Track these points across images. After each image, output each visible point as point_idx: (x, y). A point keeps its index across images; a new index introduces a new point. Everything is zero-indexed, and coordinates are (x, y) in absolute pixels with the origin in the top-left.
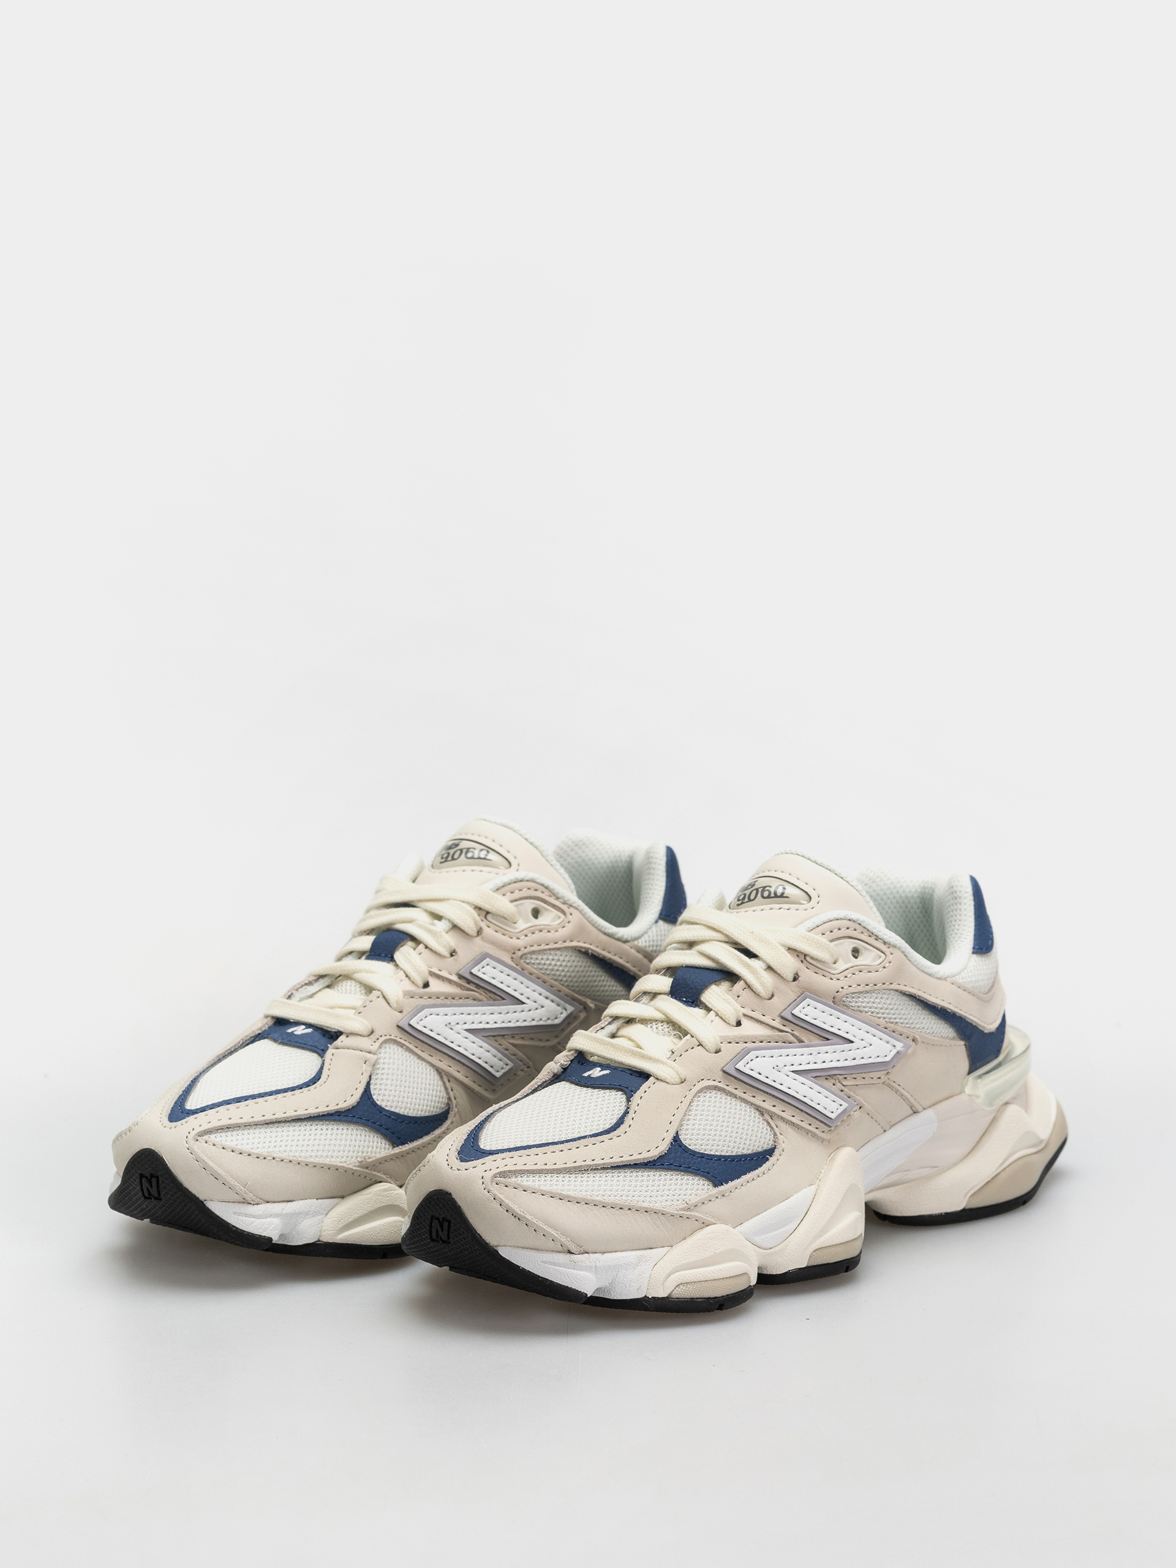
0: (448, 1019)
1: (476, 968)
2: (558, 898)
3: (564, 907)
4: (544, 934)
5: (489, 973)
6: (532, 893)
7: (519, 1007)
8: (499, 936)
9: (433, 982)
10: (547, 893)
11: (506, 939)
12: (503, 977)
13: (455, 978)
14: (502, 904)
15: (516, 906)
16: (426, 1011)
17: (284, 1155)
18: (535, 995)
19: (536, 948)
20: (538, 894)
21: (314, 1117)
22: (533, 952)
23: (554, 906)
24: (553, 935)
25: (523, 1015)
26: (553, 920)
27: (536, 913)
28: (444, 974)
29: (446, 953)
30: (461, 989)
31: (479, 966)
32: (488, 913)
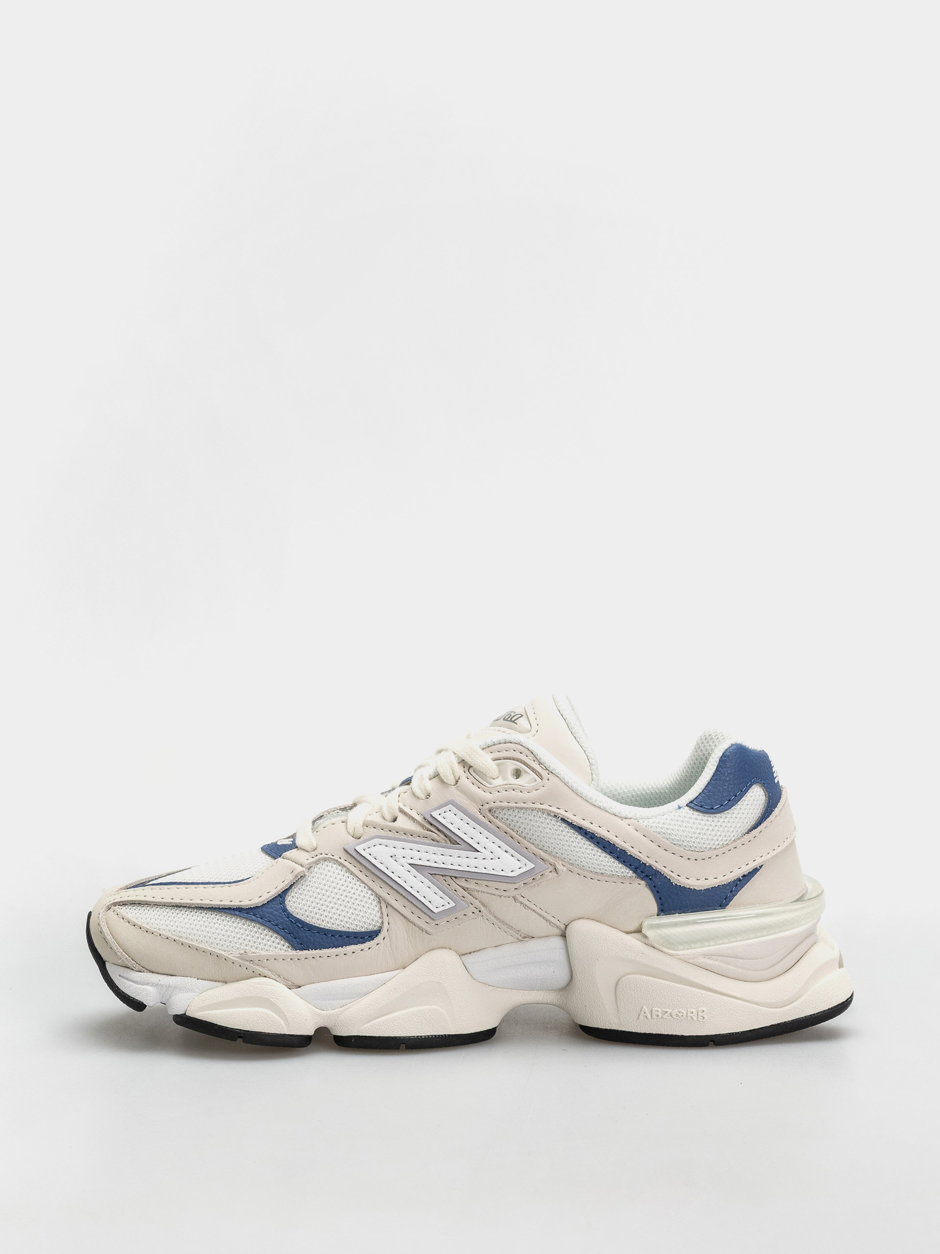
0: (394, 852)
1: (438, 812)
2: (540, 764)
3: (544, 773)
4: (517, 794)
5: (452, 820)
6: (517, 755)
7: (472, 854)
8: (474, 789)
9: (401, 818)
10: (531, 757)
11: (480, 792)
12: (462, 825)
13: (419, 818)
14: (485, 761)
15: (498, 765)
16: (376, 841)
17: (168, 934)
18: (494, 847)
19: (505, 804)
20: (523, 757)
21: (216, 908)
22: (503, 808)
23: (533, 770)
24: (525, 795)
25: (473, 862)
26: (530, 782)
27: (518, 774)
28: (413, 814)
29: (423, 797)
30: (423, 828)
31: (441, 811)
32: (470, 767)
